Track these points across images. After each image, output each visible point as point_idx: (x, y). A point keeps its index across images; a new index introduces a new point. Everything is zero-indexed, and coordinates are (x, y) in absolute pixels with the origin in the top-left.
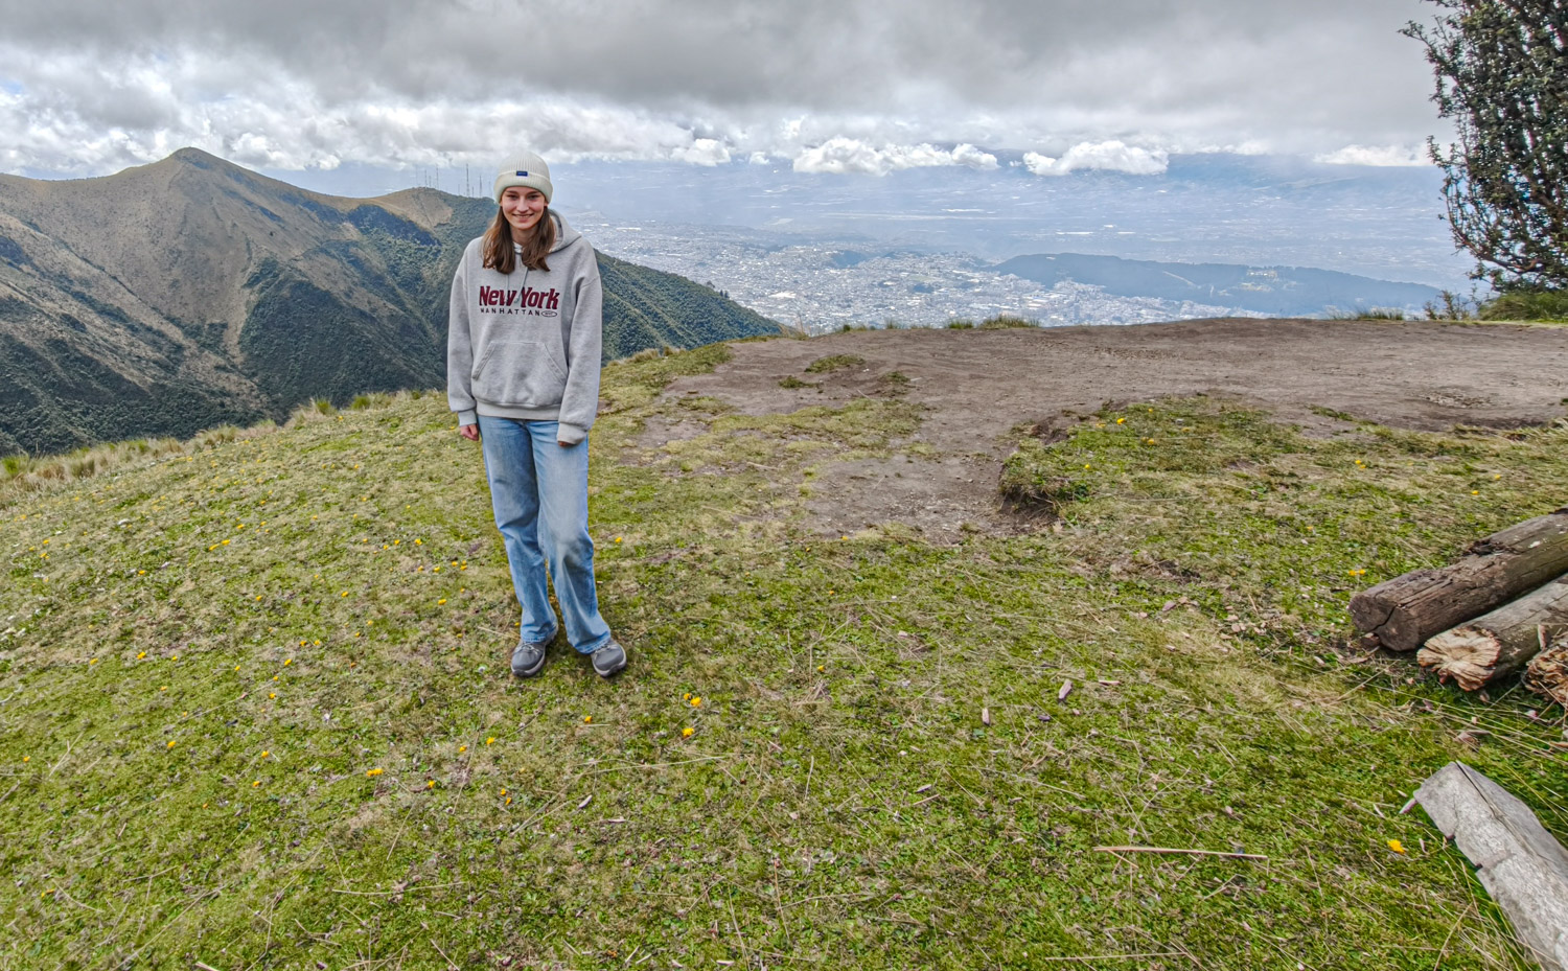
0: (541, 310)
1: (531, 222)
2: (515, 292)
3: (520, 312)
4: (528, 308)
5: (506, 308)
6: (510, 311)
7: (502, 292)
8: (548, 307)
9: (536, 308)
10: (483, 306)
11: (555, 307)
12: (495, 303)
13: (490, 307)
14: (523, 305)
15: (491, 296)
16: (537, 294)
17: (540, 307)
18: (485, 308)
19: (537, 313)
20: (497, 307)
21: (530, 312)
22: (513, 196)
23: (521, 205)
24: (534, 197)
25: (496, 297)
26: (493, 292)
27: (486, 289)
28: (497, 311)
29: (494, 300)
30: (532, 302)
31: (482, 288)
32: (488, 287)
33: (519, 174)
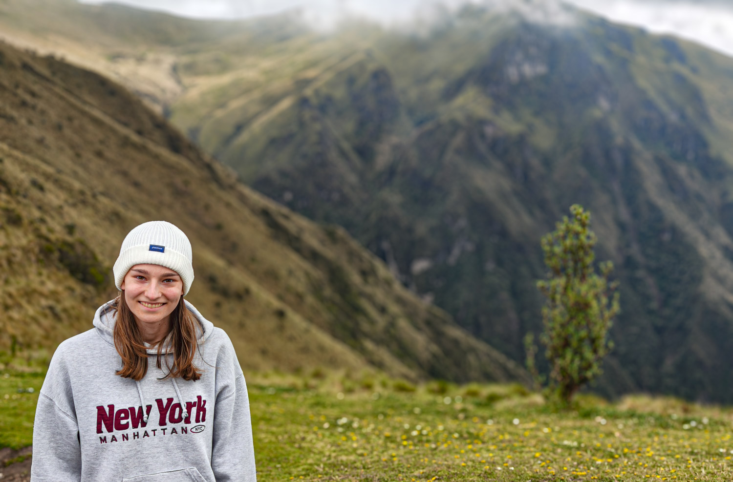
0: (189, 426)
2: (149, 408)
3: (159, 432)
4: (170, 426)
5: (141, 430)
6: (146, 434)
7: (132, 409)
8: (197, 421)
9: (182, 424)
10: (105, 433)
11: (203, 420)
12: (126, 427)
13: (118, 434)
14: (162, 422)
16: (179, 405)
18: (109, 436)
19: (185, 430)
21: (174, 431)
22: (141, 277)
23: (153, 289)
24: (169, 280)
25: (126, 417)
26: (120, 412)
27: (107, 410)
28: (131, 436)
29: (123, 422)
30: (176, 416)
31: (100, 409)
32: (111, 407)
33: (153, 248)
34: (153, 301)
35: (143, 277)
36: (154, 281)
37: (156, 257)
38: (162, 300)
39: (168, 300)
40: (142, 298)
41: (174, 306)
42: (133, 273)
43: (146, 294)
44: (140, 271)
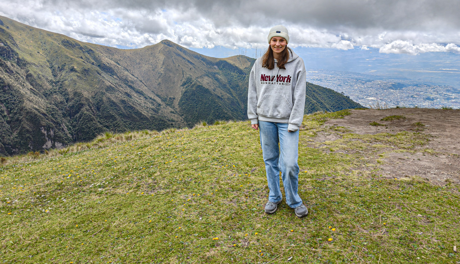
0: (284, 83)
1: (281, 50)
2: (274, 77)
3: (276, 84)
4: (279, 82)
5: (271, 82)
6: (272, 83)
7: (270, 76)
8: (287, 82)
9: (282, 82)
10: (262, 81)
11: (289, 82)
12: (267, 80)
13: (265, 82)
14: (277, 81)
15: (266, 78)
16: (283, 77)
17: (284, 82)
18: (263, 82)
19: (283, 84)
20: (268, 82)
21: (280, 84)
23: (278, 43)
24: (282, 41)
25: (268, 78)
26: (266, 76)
27: (263, 75)
28: (268, 83)
29: (266, 79)
30: (281, 80)
31: (262, 75)
32: (264, 75)
33: (277, 32)
34: (278, 46)
35: (275, 40)
36: (278, 41)
37: (278, 34)
38: (280, 46)
39: (282, 46)
40: (275, 46)
41: (284, 48)
42: (272, 39)
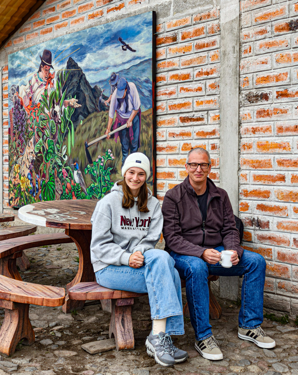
0: (145, 228)
2: (133, 219)
4: (139, 227)
6: (133, 229)
8: (148, 226)
9: (143, 227)
10: (123, 226)
12: (128, 225)
13: (127, 227)
14: (137, 226)
15: (127, 221)
16: (143, 220)
17: (145, 226)
18: (124, 227)
21: (140, 229)
22: (132, 173)
23: (135, 177)
24: (142, 174)
26: (127, 219)
28: (130, 228)
29: (128, 223)
31: (122, 217)
32: (125, 217)
33: (137, 161)
34: (135, 181)
39: (140, 181)
43: (133, 179)
44: (132, 170)
